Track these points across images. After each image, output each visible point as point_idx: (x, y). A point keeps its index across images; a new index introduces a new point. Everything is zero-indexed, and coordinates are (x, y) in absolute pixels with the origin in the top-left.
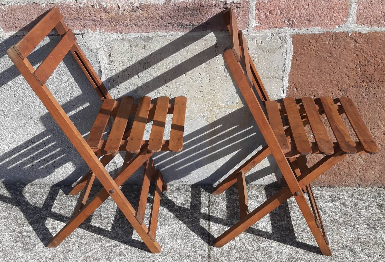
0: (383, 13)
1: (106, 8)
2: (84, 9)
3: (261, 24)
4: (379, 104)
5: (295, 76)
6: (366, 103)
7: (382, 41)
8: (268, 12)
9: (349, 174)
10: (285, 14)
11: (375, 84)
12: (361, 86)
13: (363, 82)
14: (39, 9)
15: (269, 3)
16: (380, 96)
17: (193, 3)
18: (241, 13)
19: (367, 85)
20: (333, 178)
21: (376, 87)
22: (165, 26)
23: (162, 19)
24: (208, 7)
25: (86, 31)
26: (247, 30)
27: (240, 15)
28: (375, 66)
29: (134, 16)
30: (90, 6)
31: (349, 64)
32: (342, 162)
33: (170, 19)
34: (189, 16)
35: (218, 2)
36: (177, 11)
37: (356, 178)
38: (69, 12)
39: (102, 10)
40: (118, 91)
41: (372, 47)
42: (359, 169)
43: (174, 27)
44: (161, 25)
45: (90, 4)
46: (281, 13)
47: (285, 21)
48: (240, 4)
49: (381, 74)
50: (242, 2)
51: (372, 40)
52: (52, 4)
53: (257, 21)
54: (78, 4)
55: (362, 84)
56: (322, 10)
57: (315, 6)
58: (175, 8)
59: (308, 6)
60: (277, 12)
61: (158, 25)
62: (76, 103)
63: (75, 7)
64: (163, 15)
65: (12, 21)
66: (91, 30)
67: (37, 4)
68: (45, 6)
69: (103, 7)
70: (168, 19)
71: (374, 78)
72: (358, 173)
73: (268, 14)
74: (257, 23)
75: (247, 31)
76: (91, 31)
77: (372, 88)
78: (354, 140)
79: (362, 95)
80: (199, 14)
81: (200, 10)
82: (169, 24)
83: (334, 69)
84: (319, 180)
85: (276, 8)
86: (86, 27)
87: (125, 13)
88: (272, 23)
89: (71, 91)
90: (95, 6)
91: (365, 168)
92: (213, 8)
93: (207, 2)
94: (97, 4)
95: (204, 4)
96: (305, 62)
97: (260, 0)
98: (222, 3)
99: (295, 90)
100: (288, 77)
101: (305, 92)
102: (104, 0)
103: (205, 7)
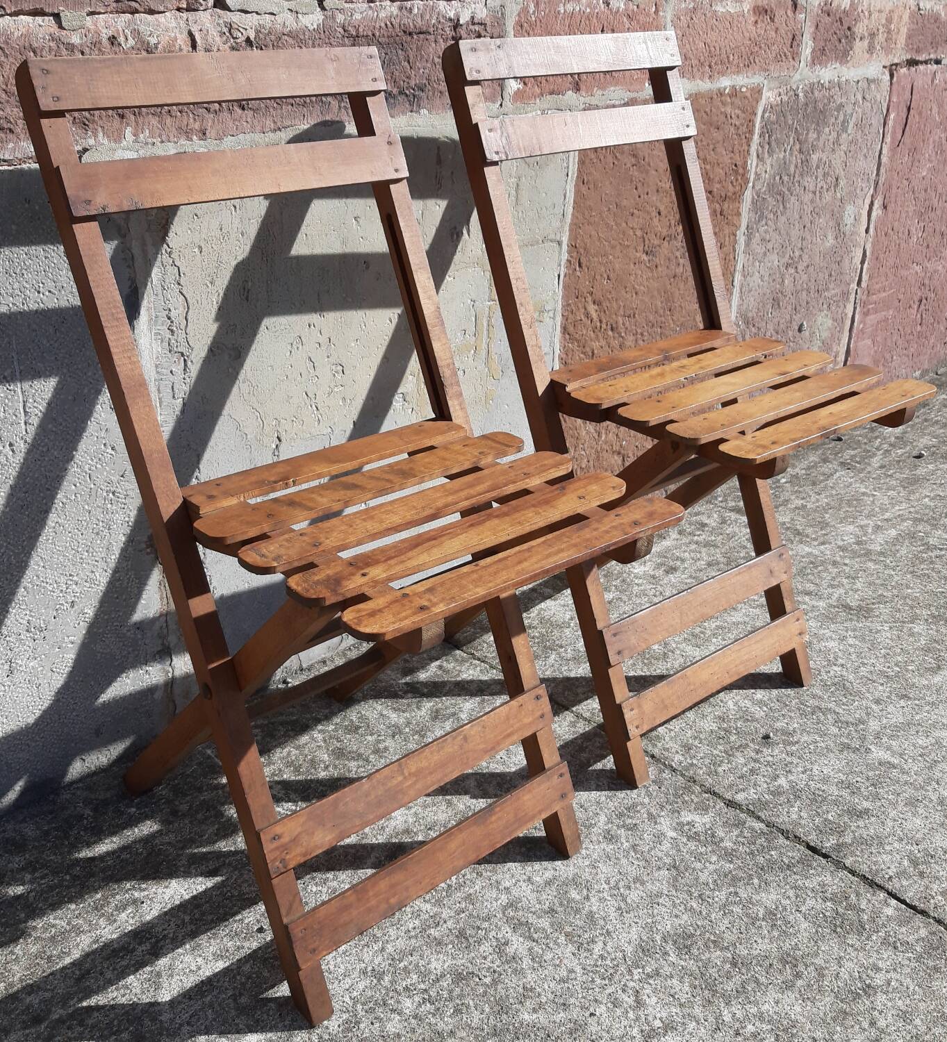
0: (707, 47)
1: (156, 45)
2: (82, 53)
3: (525, 84)
5: (579, 227)
15: (538, 22)
17: (389, 24)
22: (321, 105)
24: (421, 36)
25: (91, 142)
26: (499, 103)
30: (104, 40)
35: (441, 20)
40: (186, 365)
45: (104, 31)
50: (489, 23)
54: (63, 33)
58: (346, 41)
62: (44, 450)
63: (52, 44)
66: (108, 137)
69: (148, 43)
74: (518, 81)
75: (501, 105)
76: (106, 141)
80: (401, 58)
81: (405, 44)
83: (639, 197)
86: (91, 126)
88: (546, 80)
89: (31, 400)
90: (122, 39)
92: (432, 37)
93: (419, 19)
94: (129, 33)
95: (412, 27)
96: (596, 187)
97: (522, 16)
98: (449, 24)
99: (578, 269)
100: (567, 234)
101: (593, 270)
102: (150, 17)
103: (415, 37)
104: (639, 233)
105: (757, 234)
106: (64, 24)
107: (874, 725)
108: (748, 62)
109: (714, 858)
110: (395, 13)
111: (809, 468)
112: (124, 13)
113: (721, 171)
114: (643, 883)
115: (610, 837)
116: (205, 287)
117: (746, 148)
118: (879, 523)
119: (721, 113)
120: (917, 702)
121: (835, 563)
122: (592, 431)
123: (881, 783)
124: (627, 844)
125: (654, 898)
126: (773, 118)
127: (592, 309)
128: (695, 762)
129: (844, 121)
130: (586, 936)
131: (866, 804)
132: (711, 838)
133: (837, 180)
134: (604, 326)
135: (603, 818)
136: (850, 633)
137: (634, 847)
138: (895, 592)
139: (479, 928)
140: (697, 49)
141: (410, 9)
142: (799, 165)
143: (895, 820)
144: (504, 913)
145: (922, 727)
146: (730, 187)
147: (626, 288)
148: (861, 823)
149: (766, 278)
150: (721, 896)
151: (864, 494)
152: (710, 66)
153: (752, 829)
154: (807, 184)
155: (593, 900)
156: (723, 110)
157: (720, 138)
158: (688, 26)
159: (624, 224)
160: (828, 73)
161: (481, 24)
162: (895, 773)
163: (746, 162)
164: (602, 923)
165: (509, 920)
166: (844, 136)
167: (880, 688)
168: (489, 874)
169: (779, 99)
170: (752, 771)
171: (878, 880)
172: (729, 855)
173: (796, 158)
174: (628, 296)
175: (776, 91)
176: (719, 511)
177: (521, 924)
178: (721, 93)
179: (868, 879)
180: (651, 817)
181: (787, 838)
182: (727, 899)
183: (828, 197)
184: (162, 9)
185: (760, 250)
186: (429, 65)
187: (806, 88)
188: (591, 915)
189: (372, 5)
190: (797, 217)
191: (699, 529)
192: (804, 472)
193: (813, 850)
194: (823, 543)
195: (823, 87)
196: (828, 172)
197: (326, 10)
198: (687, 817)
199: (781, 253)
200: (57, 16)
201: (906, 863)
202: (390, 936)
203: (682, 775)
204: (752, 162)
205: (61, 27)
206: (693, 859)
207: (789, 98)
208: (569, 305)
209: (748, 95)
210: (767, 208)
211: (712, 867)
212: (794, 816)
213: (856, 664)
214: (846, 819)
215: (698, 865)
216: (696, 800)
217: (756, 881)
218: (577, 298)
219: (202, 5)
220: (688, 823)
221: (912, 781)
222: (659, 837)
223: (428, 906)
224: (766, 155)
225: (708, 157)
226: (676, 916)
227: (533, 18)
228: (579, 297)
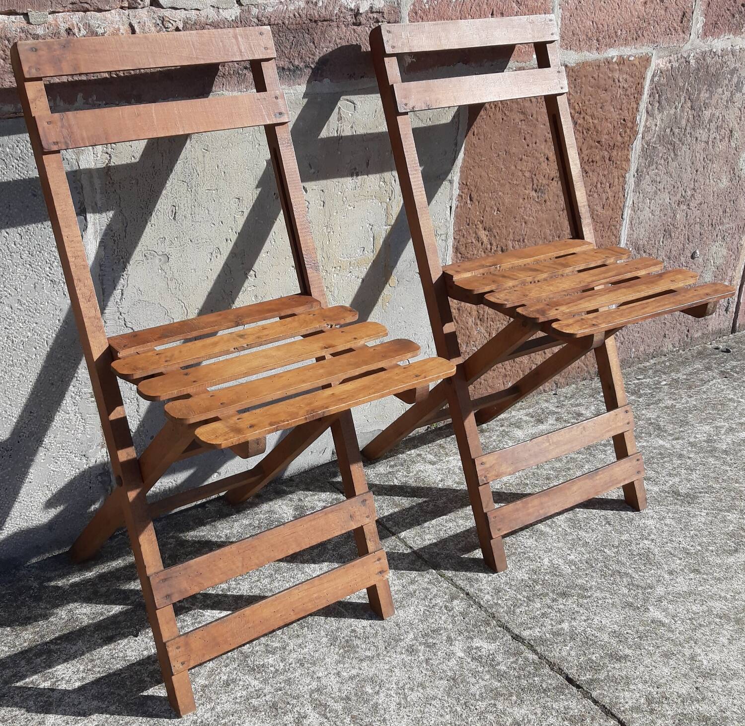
1: (104, 34)
3: (418, 58)
5: (471, 169)
11: (583, 168)
17: (297, 15)
21: (584, 174)
22: (237, 75)
24: (325, 23)
28: (584, 132)
30: (62, 31)
34: (289, 47)
35: (344, 10)
40: (124, 265)
41: (580, 93)
44: (230, 74)
45: (62, 25)
48: (383, 13)
50: (386, 11)
51: (581, 78)
54: (31, 27)
57: (501, 15)
59: (492, 14)
61: (224, 74)
63: (21, 35)
66: (63, 100)
69: (97, 33)
76: (62, 104)
80: (308, 40)
81: (310, 30)
82: (246, 69)
83: (528, 145)
90: (76, 30)
92: (334, 24)
93: (324, 10)
94: (82, 26)
95: (317, 16)
96: (486, 138)
97: (417, 5)
98: (350, 13)
99: (469, 202)
100: (459, 174)
101: (484, 203)
102: (98, 14)
103: (320, 24)
104: (527, 174)
105: (647, 176)
106: (31, 20)
107: (660, 590)
108: (637, 37)
109: (488, 677)
110: (302, 6)
111: (691, 374)
112: (78, 11)
113: (609, 125)
114: (424, 688)
115: (411, 650)
116: (141, 209)
117: (635, 106)
118: (734, 426)
119: (609, 78)
120: (705, 576)
121: (680, 456)
122: (483, 331)
123: (646, 637)
124: (423, 657)
125: (428, 700)
126: (664, 81)
127: (483, 234)
128: (500, 602)
129: (738, 83)
130: (367, 720)
131: (628, 651)
132: (490, 662)
133: (731, 132)
134: (494, 248)
135: (411, 636)
136: (670, 514)
137: (427, 661)
138: (724, 485)
139: (288, 703)
140: (585, 27)
141: (315, 4)
142: (691, 119)
143: (647, 667)
144: (311, 696)
145: (701, 596)
146: (619, 138)
147: (515, 218)
148: (617, 666)
149: (657, 213)
150: (482, 705)
151: (731, 400)
152: (598, 40)
153: (527, 659)
154: (698, 135)
155: (382, 695)
156: (610, 75)
157: (608, 98)
158: (576, 8)
159: (513, 168)
160: (720, 44)
161: (379, 12)
162: (662, 630)
163: (634, 118)
164: (382, 712)
165: (312, 701)
166: (738, 95)
167: (678, 561)
168: (309, 665)
169: (669, 65)
170: (544, 615)
171: (614, 711)
172: (500, 676)
173: (688, 113)
174: (518, 224)
175: (666, 59)
176: (598, 405)
177: (321, 705)
178: (608, 62)
179: (606, 708)
180: (449, 639)
181: (552, 669)
182: (486, 708)
183: (721, 146)
184: (108, 8)
185: (650, 189)
187: (697, 56)
188: (376, 705)
190: (689, 163)
191: (574, 418)
192: (685, 377)
193: (570, 681)
194: (677, 439)
195: (715, 55)
196: (722, 126)
197: (242, 5)
198: (477, 643)
199: (672, 192)
200: (26, 15)
201: (643, 700)
202: (221, 700)
203: (486, 611)
204: (642, 119)
205: (29, 23)
206: (470, 675)
207: (680, 65)
208: (460, 230)
209: (637, 62)
210: (658, 155)
211: (482, 683)
212: (564, 654)
213: (665, 540)
214: (606, 661)
215: (473, 680)
216: (489, 631)
217: (514, 698)
218: (468, 225)
219: (140, 4)
220: (477, 648)
221: (674, 638)
222: (449, 655)
223: (256, 683)
224: (656, 112)
225: (595, 113)
226: (441, 716)
227: (427, 7)
228: (471, 224)
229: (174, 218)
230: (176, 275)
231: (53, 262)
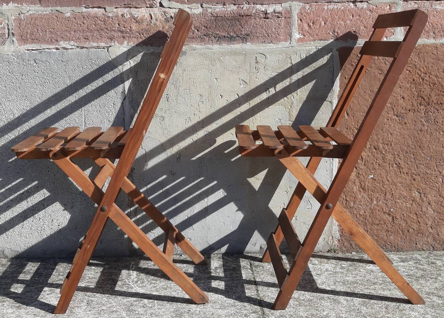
0: (430, 24)
1: (137, 17)
2: (112, 19)
3: (304, 35)
4: (441, 133)
6: (427, 131)
7: (434, 55)
8: (312, 22)
9: (420, 232)
10: (330, 25)
11: (434, 107)
12: (419, 110)
13: (420, 105)
14: (62, 18)
15: (312, 13)
16: (441, 123)
17: (232, 13)
18: (283, 24)
19: (426, 109)
20: (401, 238)
21: (436, 111)
22: (200, 38)
23: (198, 30)
24: (248, 17)
25: (113, 44)
26: (289, 42)
27: (282, 25)
28: (431, 85)
29: (167, 27)
30: (120, 15)
31: (402, 83)
32: (409, 214)
33: (206, 29)
34: (227, 27)
35: (258, 11)
36: (214, 22)
37: (428, 237)
38: (95, 22)
39: (133, 20)
41: (424, 62)
42: (430, 224)
43: (210, 39)
44: (196, 37)
45: (120, 13)
46: (325, 24)
47: (330, 32)
48: (281, 13)
49: (439, 95)
50: (283, 12)
51: (424, 54)
52: (78, 13)
53: (300, 33)
54: (107, 13)
55: (420, 107)
56: (367, 20)
57: (360, 16)
58: (212, 18)
59: (353, 16)
60: (320, 23)
61: (193, 37)
63: (103, 16)
64: (198, 25)
65: (29, 32)
66: (118, 43)
67: (61, 12)
68: (69, 15)
69: (135, 17)
70: (204, 30)
71: (432, 99)
72: (430, 230)
73: (312, 24)
74: (300, 34)
75: (290, 43)
77: (431, 112)
78: (420, 181)
79: (421, 121)
80: (238, 24)
81: (239, 20)
82: (205, 35)
84: (385, 242)
85: (319, 18)
86: (113, 39)
87: (158, 23)
88: (317, 35)
89: (87, 119)
90: (125, 15)
91: (438, 222)
92: (253, 17)
93: (247, 11)
94: (128, 14)
95: (243, 14)
97: (302, 10)
98: (262, 13)
99: (346, 116)
100: (337, 99)
101: (357, 118)
102: (136, 9)
103: (244, 17)
104: (389, 105)
106: (107, 11)
110: (235, 9)
112: (127, 8)
122: (366, 196)
141: (243, 7)
147: (382, 130)
161: (279, 13)
174: (385, 134)
184: (139, 7)
186: (252, 27)
189: (224, 6)
197: (203, 8)
200: (105, 8)
219: (155, 6)
227: (309, 11)
228: (348, 129)
229: (167, 100)
230: (168, 127)
231: (110, 112)
